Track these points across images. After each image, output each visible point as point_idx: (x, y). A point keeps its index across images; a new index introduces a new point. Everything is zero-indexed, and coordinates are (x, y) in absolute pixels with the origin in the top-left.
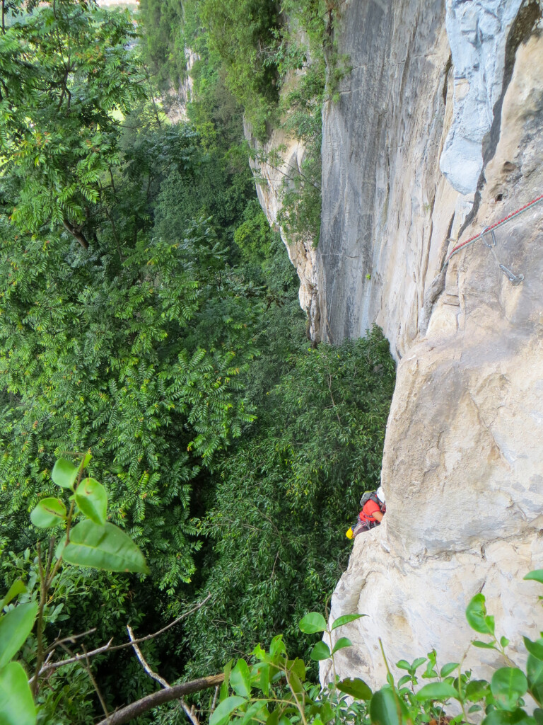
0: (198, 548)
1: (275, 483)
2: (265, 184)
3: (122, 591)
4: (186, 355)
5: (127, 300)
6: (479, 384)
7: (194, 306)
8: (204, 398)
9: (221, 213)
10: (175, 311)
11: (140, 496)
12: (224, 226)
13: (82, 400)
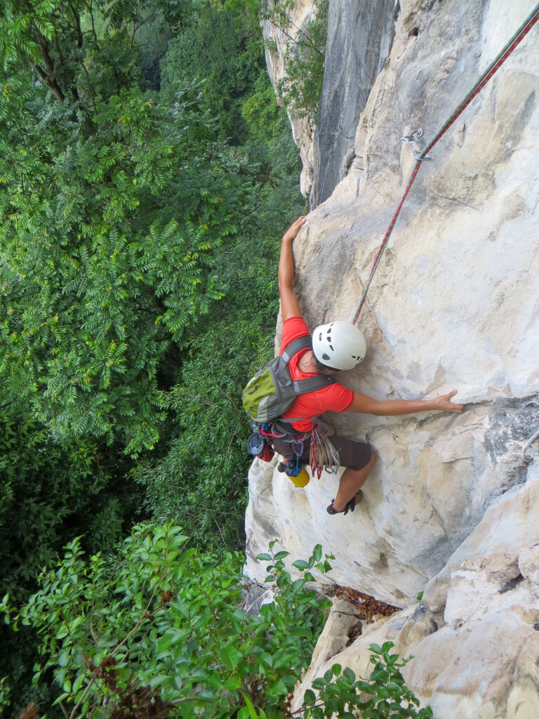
0: (163, 419)
1: (240, 365)
2: (274, 49)
3: (90, 455)
4: (158, 227)
5: (98, 161)
6: (365, 258)
7: (167, 174)
8: (173, 272)
9: (231, 83)
10: (147, 177)
11: (107, 364)
12: (234, 98)
13: (52, 264)
